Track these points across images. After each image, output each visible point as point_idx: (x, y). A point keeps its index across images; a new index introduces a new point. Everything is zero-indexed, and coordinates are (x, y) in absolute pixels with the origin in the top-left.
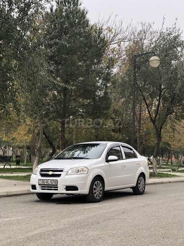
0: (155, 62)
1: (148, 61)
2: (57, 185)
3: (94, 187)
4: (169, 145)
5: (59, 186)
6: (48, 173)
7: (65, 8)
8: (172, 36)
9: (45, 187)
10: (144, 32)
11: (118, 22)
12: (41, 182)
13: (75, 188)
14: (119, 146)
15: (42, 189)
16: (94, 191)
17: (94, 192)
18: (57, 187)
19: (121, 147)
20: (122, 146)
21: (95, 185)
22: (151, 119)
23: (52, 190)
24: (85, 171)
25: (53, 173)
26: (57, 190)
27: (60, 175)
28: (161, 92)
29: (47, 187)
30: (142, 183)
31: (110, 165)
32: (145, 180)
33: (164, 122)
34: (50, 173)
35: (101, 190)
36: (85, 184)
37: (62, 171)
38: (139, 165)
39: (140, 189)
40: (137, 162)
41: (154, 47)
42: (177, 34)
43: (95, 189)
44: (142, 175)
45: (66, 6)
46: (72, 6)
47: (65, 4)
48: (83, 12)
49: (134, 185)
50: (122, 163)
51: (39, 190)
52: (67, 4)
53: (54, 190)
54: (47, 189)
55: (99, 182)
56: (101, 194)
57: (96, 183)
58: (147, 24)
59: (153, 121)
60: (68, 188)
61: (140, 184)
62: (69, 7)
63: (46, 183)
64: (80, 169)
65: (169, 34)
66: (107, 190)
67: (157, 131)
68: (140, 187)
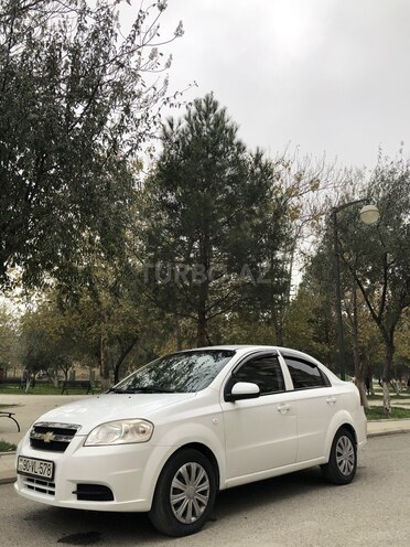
0: (370, 215)
2: (53, 478)
3: (175, 483)
5: (57, 480)
6: (43, 436)
11: (301, 160)
13: (103, 492)
14: (276, 357)
16: (174, 499)
17: (174, 502)
18: (53, 486)
19: (281, 358)
20: (285, 357)
21: (180, 477)
22: (374, 317)
25: (53, 438)
27: (66, 444)
28: (386, 268)
30: (347, 452)
31: (238, 409)
32: (354, 443)
33: (397, 320)
34: (48, 438)
35: (203, 493)
37: (73, 433)
38: (333, 404)
39: (341, 468)
40: (330, 396)
42: (405, 171)
43: (177, 491)
44: (346, 430)
48: (231, 128)
49: (324, 458)
50: (282, 404)
55: (194, 465)
56: (201, 504)
57: (183, 469)
60: (86, 491)
61: (340, 455)
63: (31, 471)
65: (392, 173)
66: (231, 485)
67: (385, 336)
68: (340, 464)
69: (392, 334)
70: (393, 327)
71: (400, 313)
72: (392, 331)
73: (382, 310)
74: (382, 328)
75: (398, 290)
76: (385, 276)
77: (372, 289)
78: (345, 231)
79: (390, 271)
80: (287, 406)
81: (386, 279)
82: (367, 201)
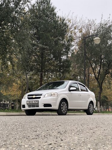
0: (97, 40)
1: (93, 40)
2: (38, 104)
3: (62, 105)
4: (107, 98)
5: (39, 104)
6: (32, 97)
7: (42, 6)
8: (108, 26)
9: (31, 105)
10: (90, 26)
11: (74, 17)
12: (28, 103)
13: (50, 105)
14: (77, 83)
15: (29, 107)
17: (62, 109)
18: (39, 105)
19: (78, 84)
21: (62, 104)
22: (96, 78)
23: (35, 107)
24: (56, 95)
25: (35, 96)
26: (38, 107)
27: (40, 97)
28: (101, 60)
29: (32, 105)
31: (71, 93)
32: (93, 106)
33: (104, 79)
34: (34, 97)
35: (66, 108)
36: (56, 103)
37: (41, 95)
39: (90, 111)
40: (88, 94)
41: (97, 32)
42: (110, 24)
43: (62, 107)
45: (42, 5)
46: (46, 5)
47: (42, 4)
48: (53, 8)
49: (87, 108)
51: (27, 108)
52: (43, 4)
53: (37, 107)
54: (32, 107)
55: (65, 103)
56: (66, 110)
57: (63, 103)
58: (92, 20)
59: (97, 79)
60: (45, 105)
61: (90, 108)
62: (44, 6)
63: (31, 103)
64: (53, 94)
65: (106, 25)
66: (70, 109)
67: (99, 85)
68: (90, 110)
69: (102, 84)
70: (102, 82)
71: (105, 76)
72: (102, 83)
73: (99, 76)
74: (98, 82)
75: (105, 68)
76: (101, 63)
77: (96, 67)
78: (88, 45)
79: (102, 61)
80: (80, 94)
81: (101, 64)
82: (97, 35)
